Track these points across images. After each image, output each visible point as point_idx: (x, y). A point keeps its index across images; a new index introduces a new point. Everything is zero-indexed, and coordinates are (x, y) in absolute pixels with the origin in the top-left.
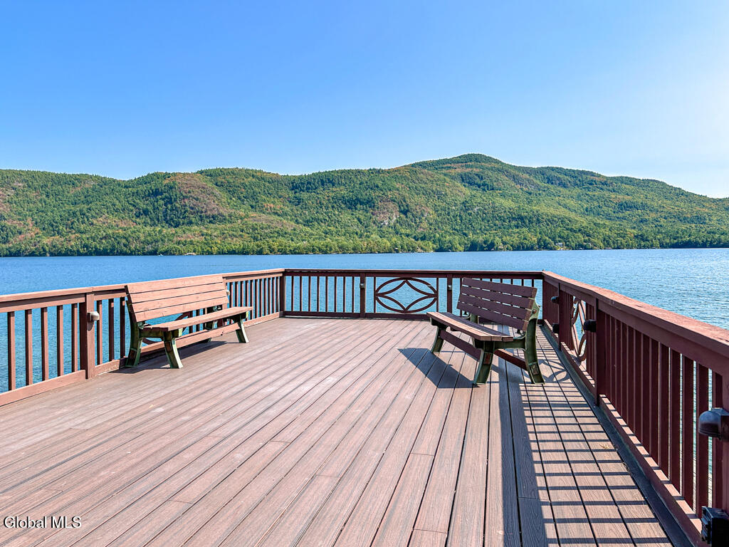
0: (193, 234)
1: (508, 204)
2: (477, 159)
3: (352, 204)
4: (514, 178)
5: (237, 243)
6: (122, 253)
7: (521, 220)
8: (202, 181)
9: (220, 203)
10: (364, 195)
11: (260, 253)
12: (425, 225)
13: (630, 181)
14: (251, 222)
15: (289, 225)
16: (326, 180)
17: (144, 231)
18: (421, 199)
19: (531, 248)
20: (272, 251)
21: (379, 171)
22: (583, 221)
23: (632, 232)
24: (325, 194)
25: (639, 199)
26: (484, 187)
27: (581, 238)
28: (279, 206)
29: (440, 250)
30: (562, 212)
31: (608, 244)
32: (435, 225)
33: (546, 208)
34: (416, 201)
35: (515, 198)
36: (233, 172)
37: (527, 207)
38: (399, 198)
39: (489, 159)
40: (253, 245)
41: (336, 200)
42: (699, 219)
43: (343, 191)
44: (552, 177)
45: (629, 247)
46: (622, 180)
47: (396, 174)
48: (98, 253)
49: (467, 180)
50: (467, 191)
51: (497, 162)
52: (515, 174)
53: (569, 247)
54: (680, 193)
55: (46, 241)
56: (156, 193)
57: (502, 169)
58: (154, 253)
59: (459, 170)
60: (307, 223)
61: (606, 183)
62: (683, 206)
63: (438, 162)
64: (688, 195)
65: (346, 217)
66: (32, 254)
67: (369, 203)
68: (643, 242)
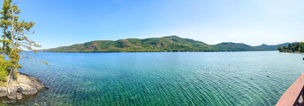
0: (124, 49)
1: (180, 44)
2: (175, 36)
3: (152, 44)
4: (181, 40)
5: (132, 50)
6: (113, 52)
7: (182, 47)
8: (127, 40)
9: (129, 44)
10: (155, 42)
11: (135, 52)
12: (165, 47)
13: (198, 41)
14: (134, 47)
15: (141, 47)
16: (148, 40)
17: (117, 48)
18: (165, 43)
19: (183, 51)
20: (137, 52)
21: (157, 38)
22: (191, 47)
23: (199, 49)
24: (147, 42)
25: (200, 44)
26: (176, 41)
27: (191, 50)
28: (139, 44)
29: (168, 51)
30: (188, 46)
31: (195, 51)
32: (167, 47)
33: (186, 45)
34: (164, 43)
35: (181, 43)
36: (132, 39)
37: (183, 45)
38: (161, 43)
39: (177, 37)
40: (134, 51)
41: (149, 43)
42: (207, 48)
43: (151, 41)
44: (187, 40)
45: (198, 51)
46: (197, 41)
47: (160, 39)
48: (110, 52)
49: (173, 40)
50: (173, 42)
51: (178, 37)
52: (181, 39)
53: (189, 51)
54: (205, 44)
55: (102, 50)
56: (119, 43)
57: (179, 38)
58: (118, 52)
59: (172, 38)
60: (144, 47)
61: (195, 41)
62: (205, 46)
63: (168, 37)
64: (206, 44)
65: (151, 46)
66: (100, 52)
67: (155, 43)
68: (200, 51)
